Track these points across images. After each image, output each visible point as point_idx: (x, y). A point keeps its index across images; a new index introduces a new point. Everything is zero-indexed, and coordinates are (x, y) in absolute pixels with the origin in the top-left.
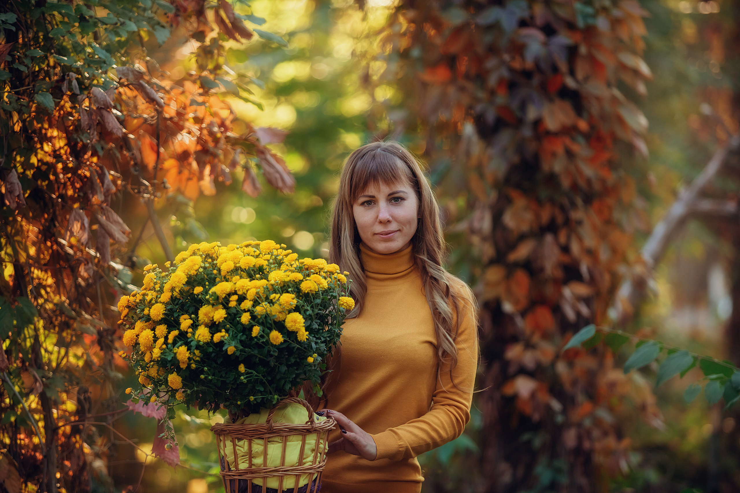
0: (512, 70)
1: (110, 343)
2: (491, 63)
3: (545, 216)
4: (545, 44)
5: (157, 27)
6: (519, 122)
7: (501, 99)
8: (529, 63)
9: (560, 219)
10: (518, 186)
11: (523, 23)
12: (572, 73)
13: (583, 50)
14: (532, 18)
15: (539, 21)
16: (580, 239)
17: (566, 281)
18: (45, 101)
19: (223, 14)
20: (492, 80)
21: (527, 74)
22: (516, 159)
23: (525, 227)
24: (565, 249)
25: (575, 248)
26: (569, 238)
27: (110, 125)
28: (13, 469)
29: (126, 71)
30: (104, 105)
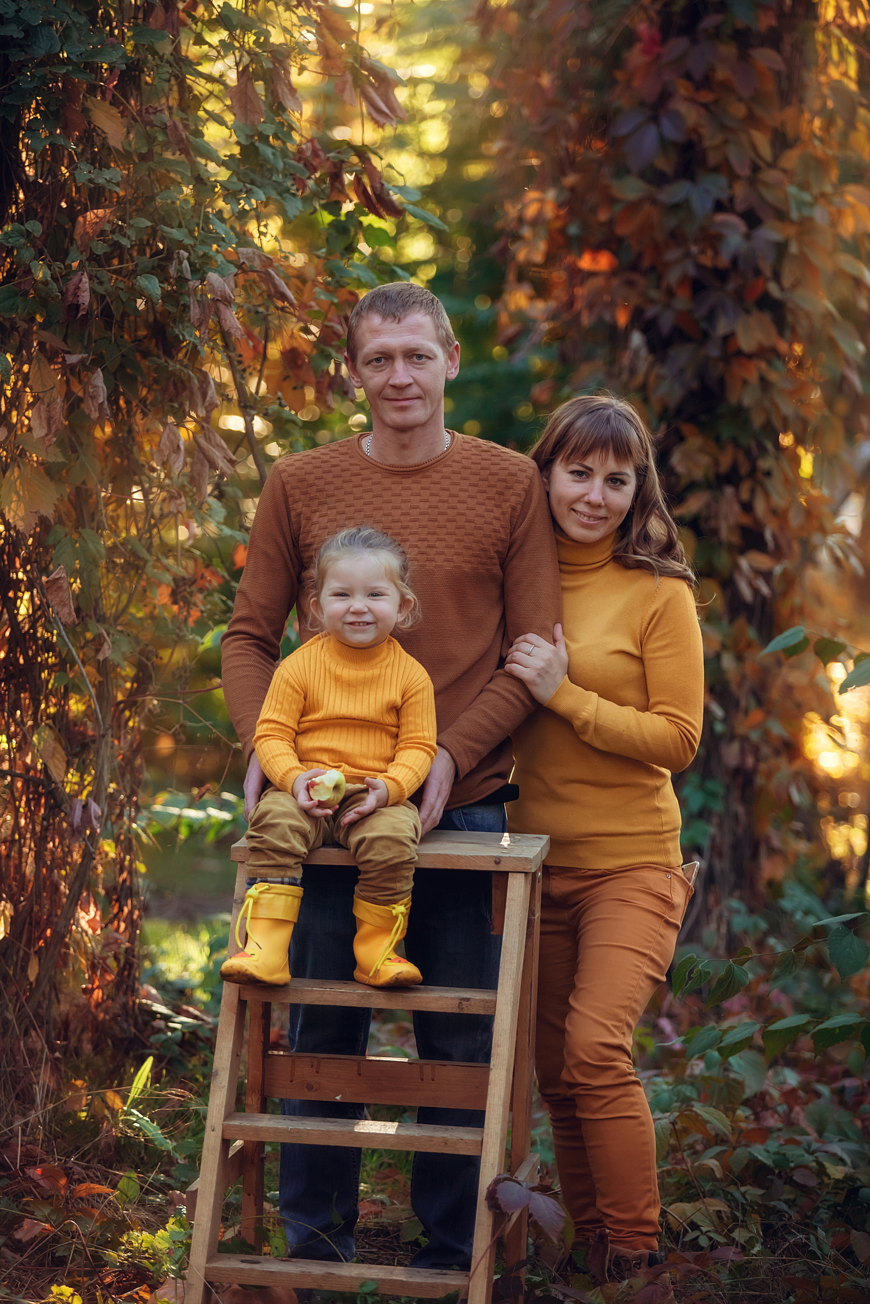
0: (700, 267)
1: (188, 596)
2: (672, 255)
3: (725, 462)
4: (748, 237)
5: (286, 195)
6: (705, 336)
7: (682, 302)
8: (724, 260)
9: (744, 469)
10: (692, 419)
11: (719, 207)
12: (777, 277)
13: (794, 248)
14: (731, 200)
15: (740, 206)
16: (767, 495)
17: (743, 550)
18: (149, 286)
19: (366, 180)
20: (673, 277)
21: (721, 275)
22: (695, 385)
23: (699, 474)
24: (747, 507)
25: (760, 507)
26: (753, 492)
27: (228, 323)
28: (59, 747)
29: (251, 255)
30: (221, 296)
